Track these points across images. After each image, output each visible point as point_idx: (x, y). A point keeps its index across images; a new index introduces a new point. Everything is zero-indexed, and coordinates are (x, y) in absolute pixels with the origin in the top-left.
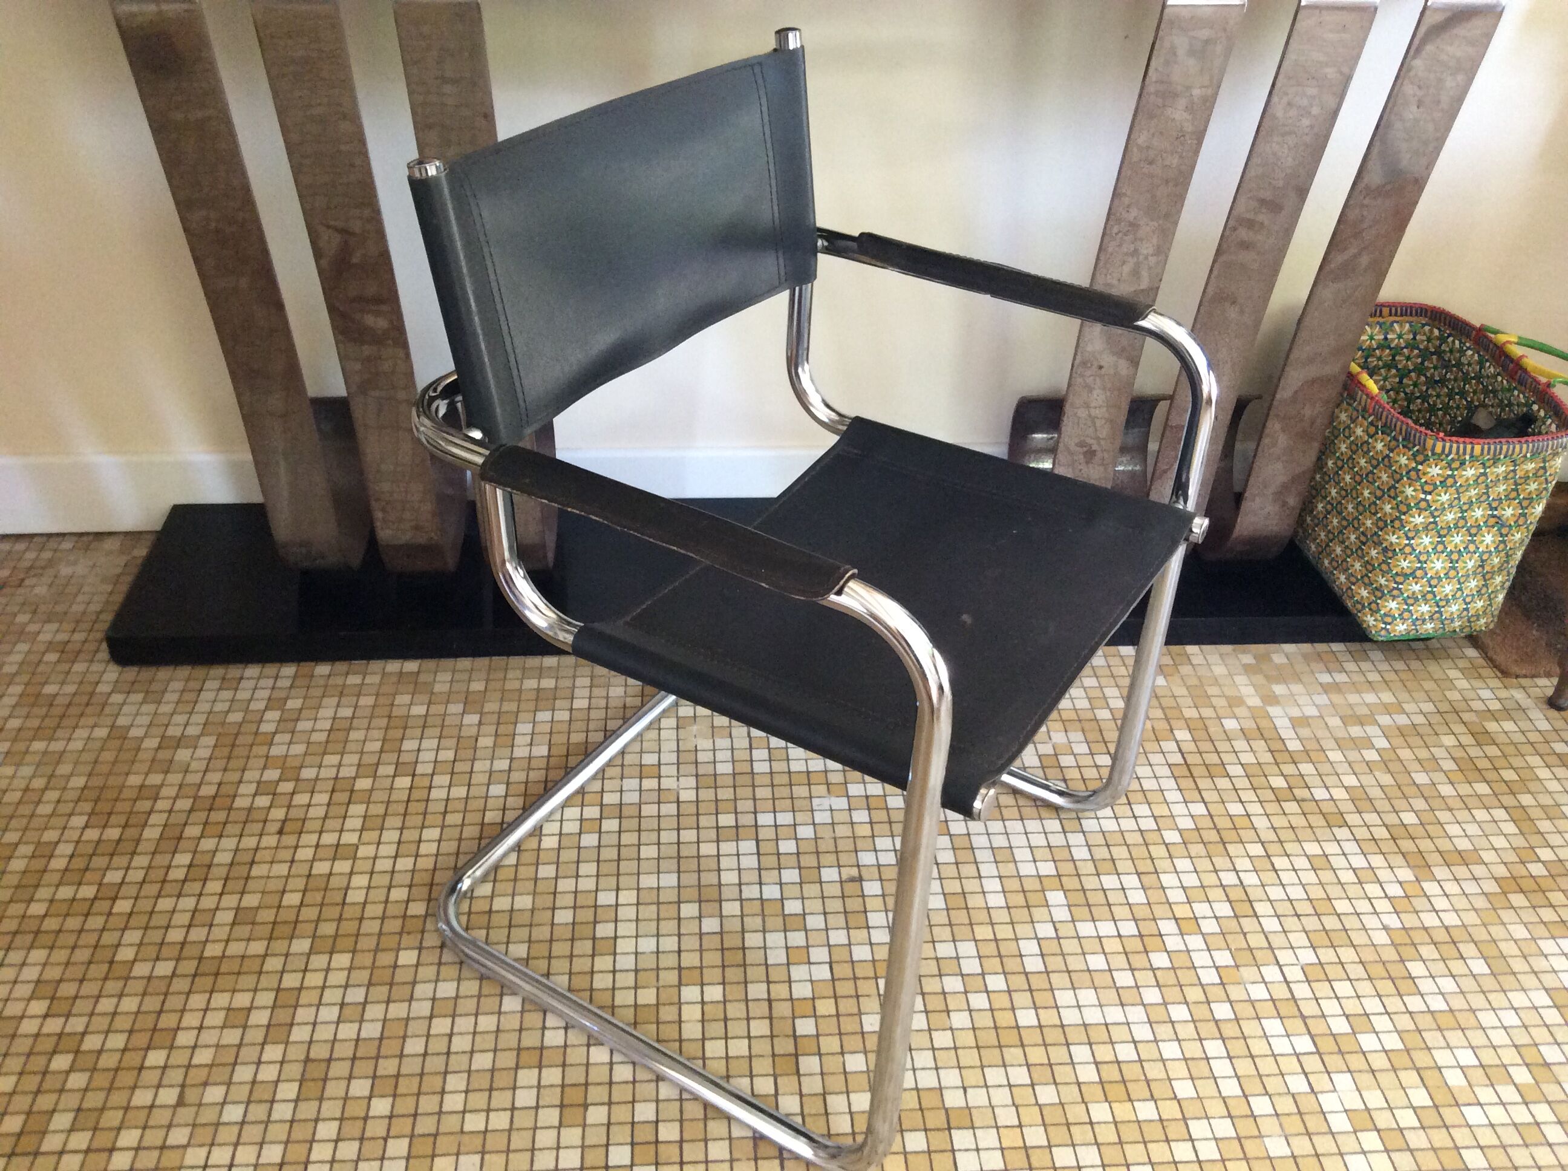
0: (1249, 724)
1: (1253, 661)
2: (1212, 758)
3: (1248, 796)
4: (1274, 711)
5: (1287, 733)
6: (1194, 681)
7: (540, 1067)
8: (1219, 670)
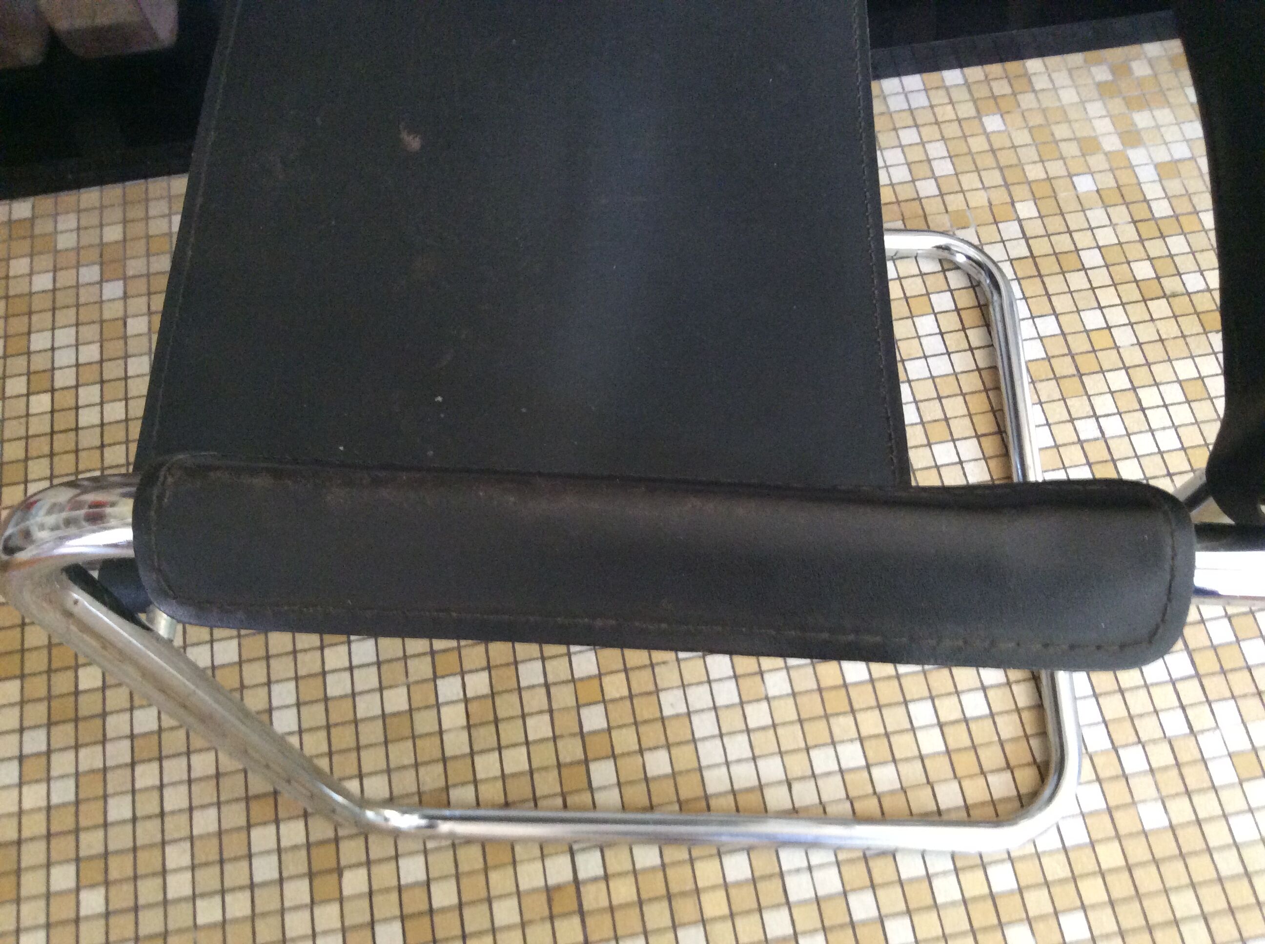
0: (1108, 181)
1: (1110, 78)
2: (1063, 243)
3: (1108, 296)
4: (1137, 155)
5: (1153, 191)
6: (1036, 119)
7: (277, 822)
8: (1069, 96)
